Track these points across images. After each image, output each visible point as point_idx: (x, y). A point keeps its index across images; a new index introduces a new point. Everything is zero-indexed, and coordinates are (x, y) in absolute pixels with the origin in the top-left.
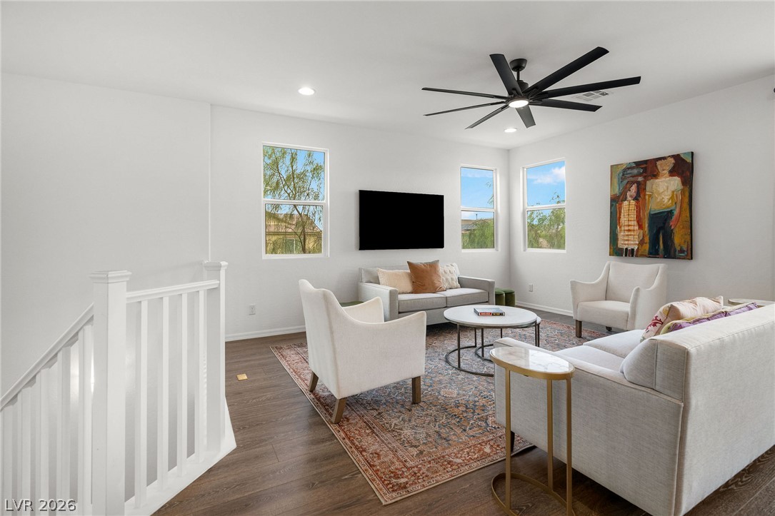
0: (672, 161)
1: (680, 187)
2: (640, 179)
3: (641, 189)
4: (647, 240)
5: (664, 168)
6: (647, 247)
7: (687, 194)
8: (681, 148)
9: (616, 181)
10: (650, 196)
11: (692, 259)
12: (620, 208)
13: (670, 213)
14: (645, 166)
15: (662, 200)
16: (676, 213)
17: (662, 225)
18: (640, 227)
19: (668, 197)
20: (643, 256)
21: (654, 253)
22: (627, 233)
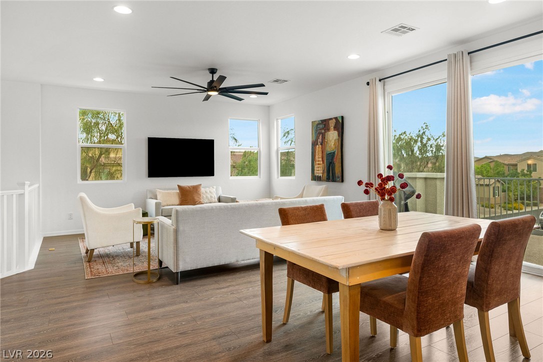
0: (334, 120)
1: (337, 137)
2: (323, 131)
3: (324, 138)
4: (326, 171)
5: (332, 124)
6: (325, 175)
7: (340, 142)
8: (338, 114)
9: (314, 132)
10: (327, 142)
11: (342, 181)
12: (316, 148)
13: (334, 153)
14: (324, 123)
15: (331, 146)
16: (336, 153)
17: (331, 161)
18: (323, 162)
19: (333, 143)
20: (324, 180)
21: (328, 179)
22: (318, 166)
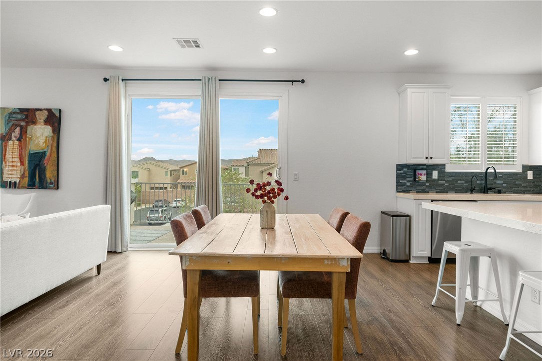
0: (46, 113)
1: (51, 134)
2: (23, 123)
3: (23, 132)
4: (27, 174)
5: (41, 117)
6: (26, 180)
7: (56, 140)
8: (53, 105)
9: (3, 122)
10: (30, 138)
11: (58, 188)
12: (6, 146)
13: (44, 153)
14: (26, 113)
15: (38, 144)
16: (48, 153)
17: (38, 163)
18: (22, 163)
19: (43, 141)
20: (23, 187)
21: (31, 185)
22: (11, 168)
